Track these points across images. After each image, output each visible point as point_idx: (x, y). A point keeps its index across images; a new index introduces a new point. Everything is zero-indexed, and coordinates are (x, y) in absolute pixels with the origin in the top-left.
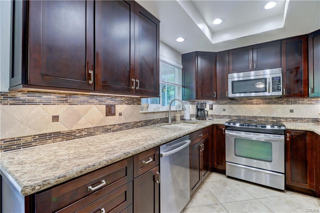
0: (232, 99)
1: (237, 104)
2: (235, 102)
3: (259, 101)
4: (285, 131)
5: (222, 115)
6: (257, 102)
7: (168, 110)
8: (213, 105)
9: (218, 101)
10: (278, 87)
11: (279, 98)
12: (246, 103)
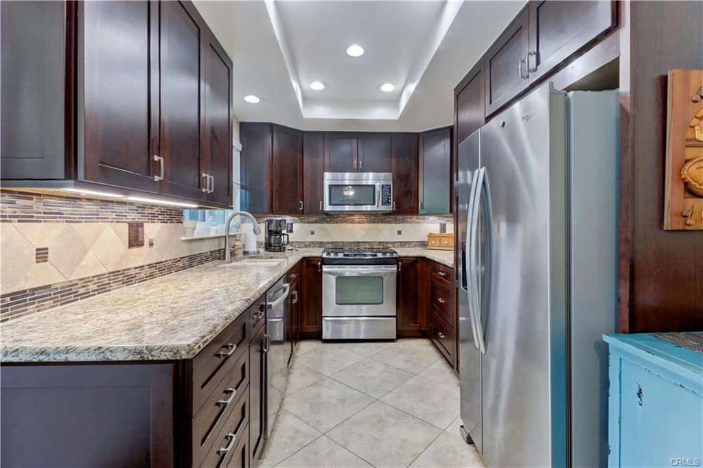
0: (327, 214)
1: (332, 222)
2: (329, 220)
3: (362, 218)
4: (395, 258)
5: (309, 241)
6: (360, 220)
7: (224, 234)
8: (294, 224)
9: (303, 218)
10: (388, 199)
11: (387, 214)
12: (345, 222)
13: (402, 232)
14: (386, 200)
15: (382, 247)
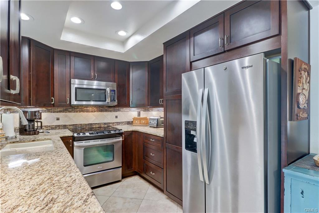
1: (73, 112)
2: (71, 110)
6: (93, 110)
8: (42, 114)
10: (114, 98)
12: (83, 111)
13: (118, 117)
14: (112, 99)
15: (106, 126)
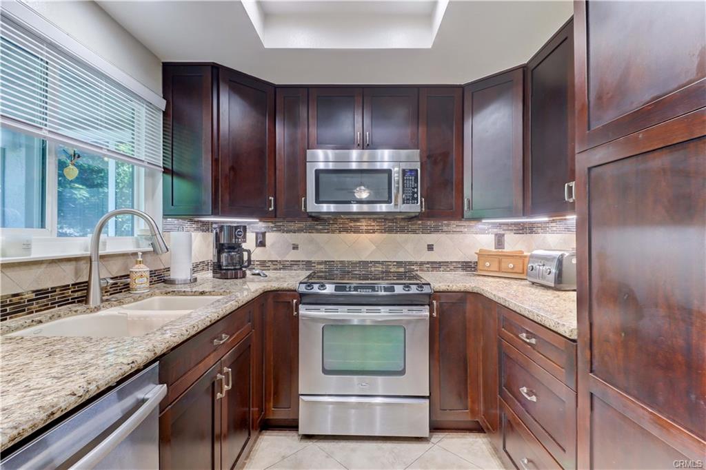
0: (317, 218)
1: (326, 231)
2: (321, 227)
3: (373, 224)
4: (429, 295)
5: (290, 259)
6: (369, 228)
8: (267, 234)
9: (281, 224)
10: (414, 193)
11: (411, 218)
13: (434, 247)
14: (409, 195)
